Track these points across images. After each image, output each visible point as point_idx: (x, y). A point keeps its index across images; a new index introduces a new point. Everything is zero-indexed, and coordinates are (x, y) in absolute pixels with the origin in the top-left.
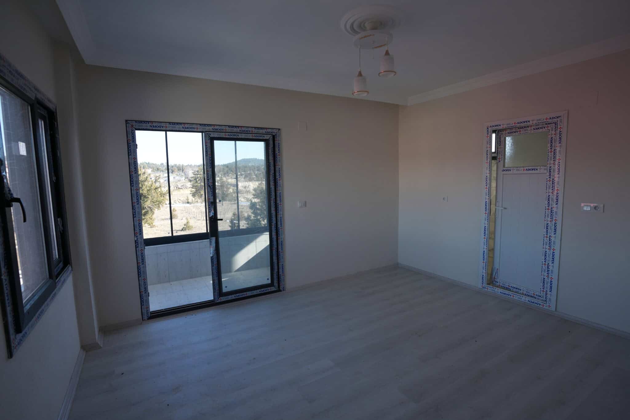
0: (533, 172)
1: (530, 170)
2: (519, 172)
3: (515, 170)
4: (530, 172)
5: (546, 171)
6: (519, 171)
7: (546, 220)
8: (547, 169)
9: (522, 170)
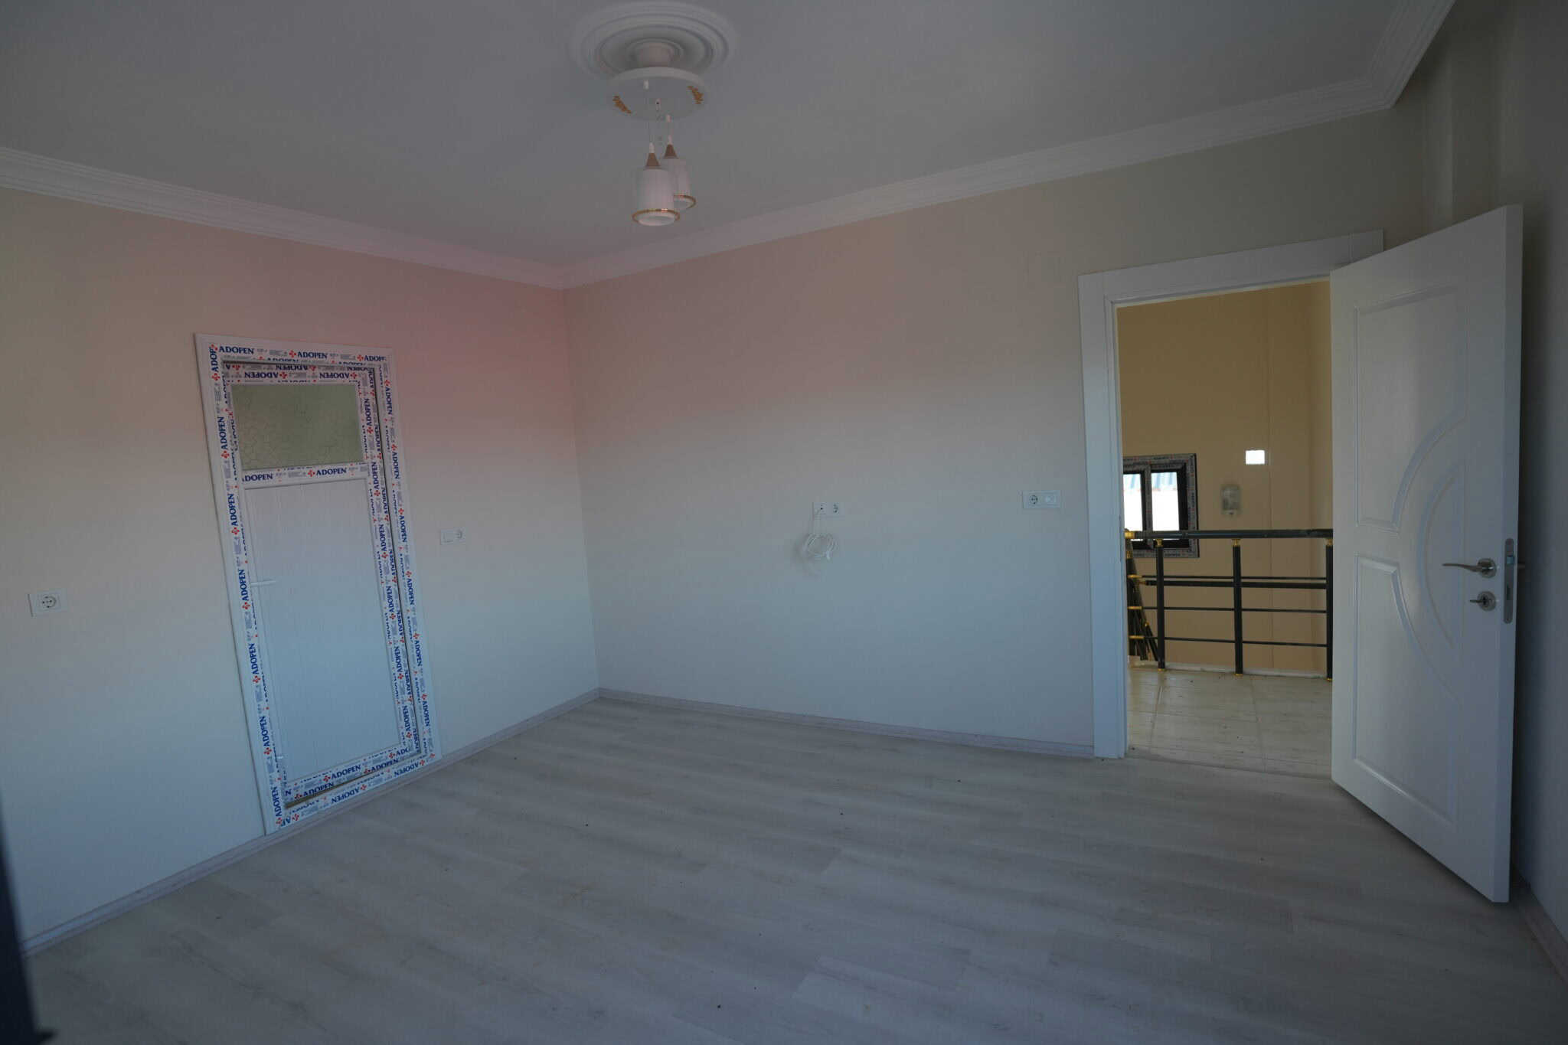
0: (337, 476)
1: (327, 472)
2: (296, 480)
3: (287, 476)
4: (328, 477)
5: (365, 474)
6: (297, 478)
7: (384, 581)
8: (367, 469)
9: (304, 473)
